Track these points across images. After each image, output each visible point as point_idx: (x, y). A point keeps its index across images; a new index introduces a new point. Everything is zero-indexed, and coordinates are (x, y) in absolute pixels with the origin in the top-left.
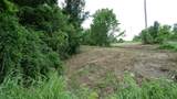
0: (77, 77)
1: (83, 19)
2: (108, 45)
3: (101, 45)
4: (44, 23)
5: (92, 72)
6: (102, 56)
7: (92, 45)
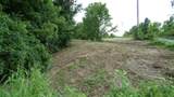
1: (75, 12)
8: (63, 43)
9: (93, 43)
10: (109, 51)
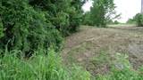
0: (75, 52)
1: (84, 2)
2: (104, 25)
3: (98, 26)
4: (50, 4)
5: (89, 49)
6: (99, 35)
7: (90, 25)
8: (73, 29)
9: (98, 29)
10: (112, 36)
